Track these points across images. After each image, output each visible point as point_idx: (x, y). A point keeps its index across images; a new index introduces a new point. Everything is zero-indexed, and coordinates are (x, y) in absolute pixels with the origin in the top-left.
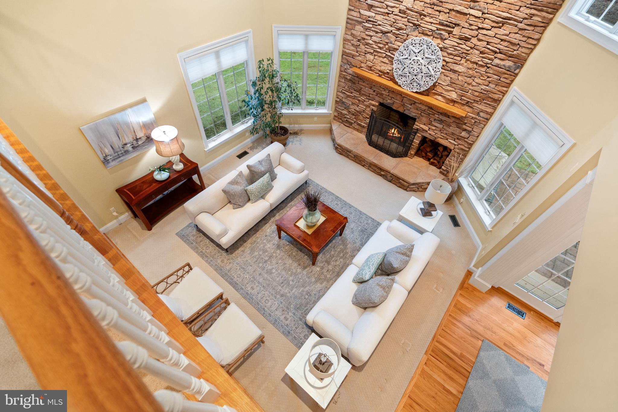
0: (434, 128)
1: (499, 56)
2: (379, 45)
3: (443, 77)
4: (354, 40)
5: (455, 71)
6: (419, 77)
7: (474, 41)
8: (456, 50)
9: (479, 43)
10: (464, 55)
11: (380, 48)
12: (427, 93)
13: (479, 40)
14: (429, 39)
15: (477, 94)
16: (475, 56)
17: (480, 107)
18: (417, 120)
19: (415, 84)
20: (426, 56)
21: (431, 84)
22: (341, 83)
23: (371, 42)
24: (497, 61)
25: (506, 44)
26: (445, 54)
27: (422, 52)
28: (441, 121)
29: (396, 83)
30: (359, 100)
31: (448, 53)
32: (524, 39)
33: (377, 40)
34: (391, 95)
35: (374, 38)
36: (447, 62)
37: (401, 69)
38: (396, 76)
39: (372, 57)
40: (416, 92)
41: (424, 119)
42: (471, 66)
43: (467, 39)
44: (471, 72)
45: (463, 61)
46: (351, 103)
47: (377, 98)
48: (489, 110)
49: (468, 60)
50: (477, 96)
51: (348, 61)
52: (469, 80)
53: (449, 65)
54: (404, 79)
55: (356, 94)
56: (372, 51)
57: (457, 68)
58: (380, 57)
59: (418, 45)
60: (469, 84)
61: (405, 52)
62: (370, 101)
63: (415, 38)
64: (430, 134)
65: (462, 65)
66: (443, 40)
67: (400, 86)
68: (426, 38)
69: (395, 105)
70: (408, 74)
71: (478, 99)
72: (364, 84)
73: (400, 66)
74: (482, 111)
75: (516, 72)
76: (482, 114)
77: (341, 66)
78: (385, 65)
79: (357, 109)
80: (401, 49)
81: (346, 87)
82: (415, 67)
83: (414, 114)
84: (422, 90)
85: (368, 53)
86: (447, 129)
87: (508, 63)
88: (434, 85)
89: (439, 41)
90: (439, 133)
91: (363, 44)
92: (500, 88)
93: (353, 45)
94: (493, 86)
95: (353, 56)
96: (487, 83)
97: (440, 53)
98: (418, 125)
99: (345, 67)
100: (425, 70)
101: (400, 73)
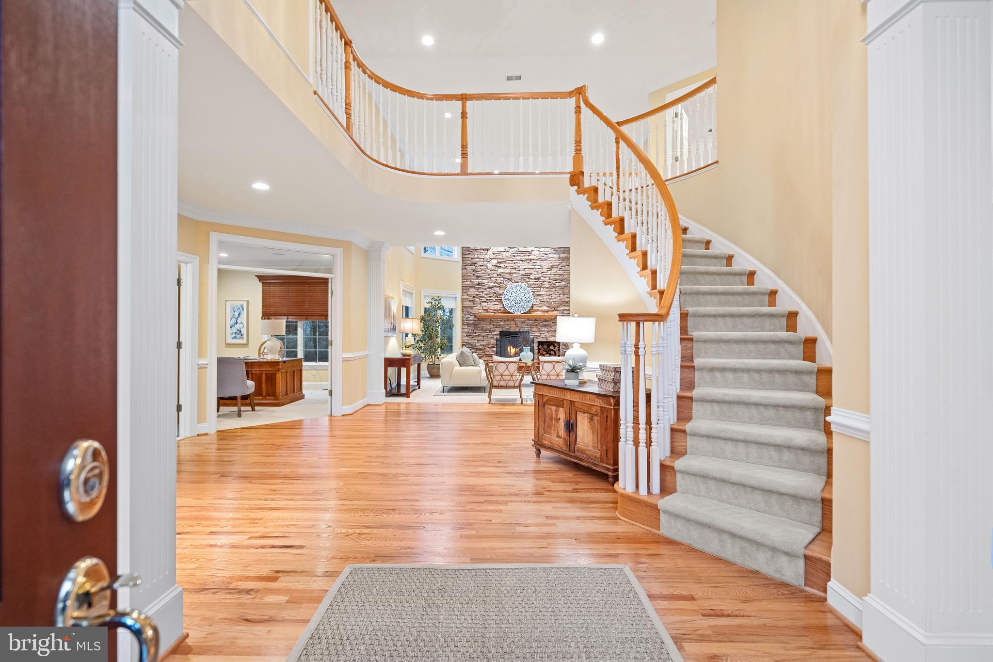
0: (543, 332)
1: (557, 281)
2: (489, 295)
3: (535, 300)
4: (470, 297)
5: (540, 295)
6: (522, 303)
7: (542, 278)
8: (536, 285)
9: (545, 279)
10: (541, 286)
11: (491, 297)
12: (529, 311)
13: (545, 277)
14: (520, 284)
15: (557, 302)
16: (546, 285)
17: (562, 308)
18: (530, 332)
19: (521, 309)
20: (521, 291)
21: (531, 305)
22: (464, 330)
23: (483, 295)
24: (557, 284)
25: (557, 276)
26: (531, 288)
27: (518, 291)
28: (545, 326)
29: (510, 313)
30: (483, 337)
31: (532, 288)
32: (564, 272)
33: (487, 293)
34: (507, 323)
35: (485, 292)
36: (534, 292)
37: (509, 304)
38: (507, 309)
39: (486, 304)
40: (524, 313)
41: (535, 329)
42: (547, 290)
43: (539, 278)
44: (548, 293)
45: (542, 289)
46: (476, 341)
47: (497, 329)
48: (568, 308)
49: (544, 288)
50: (558, 304)
51: (468, 312)
52: (550, 297)
53: (536, 293)
54: (513, 308)
55: (481, 332)
56: (485, 300)
57: (540, 293)
58: (491, 302)
59: (514, 288)
60: (550, 299)
61: (507, 294)
62: (492, 333)
63: (510, 285)
64: (542, 337)
65: (542, 291)
66: (526, 282)
67: (512, 313)
68: (517, 283)
69: (512, 328)
70: (515, 304)
71: (559, 305)
72: (484, 323)
73: (508, 302)
74: (564, 310)
75: (569, 285)
76: (565, 312)
77: (463, 317)
78: (497, 305)
79: (484, 343)
80: (505, 292)
81: (470, 331)
82: (518, 299)
83: (527, 329)
84: (527, 310)
85: (483, 302)
86: (551, 329)
87: (563, 283)
88: (532, 307)
89: (525, 283)
90: (547, 334)
91: (477, 298)
92: (566, 296)
93: (470, 301)
94: (562, 296)
95: (471, 308)
96: (559, 295)
97: (528, 288)
98: (532, 335)
99: (467, 317)
100: (524, 299)
101: (509, 305)
